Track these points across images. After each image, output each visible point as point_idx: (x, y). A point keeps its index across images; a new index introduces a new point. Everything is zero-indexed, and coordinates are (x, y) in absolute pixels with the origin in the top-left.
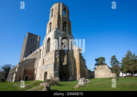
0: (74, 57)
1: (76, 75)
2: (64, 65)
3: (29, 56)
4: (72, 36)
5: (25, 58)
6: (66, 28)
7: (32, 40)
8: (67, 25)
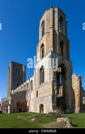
0: (72, 88)
1: (74, 107)
2: (59, 97)
3: (18, 89)
4: (70, 61)
5: (13, 91)
6: (63, 51)
7: (16, 70)
8: (64, 46)
